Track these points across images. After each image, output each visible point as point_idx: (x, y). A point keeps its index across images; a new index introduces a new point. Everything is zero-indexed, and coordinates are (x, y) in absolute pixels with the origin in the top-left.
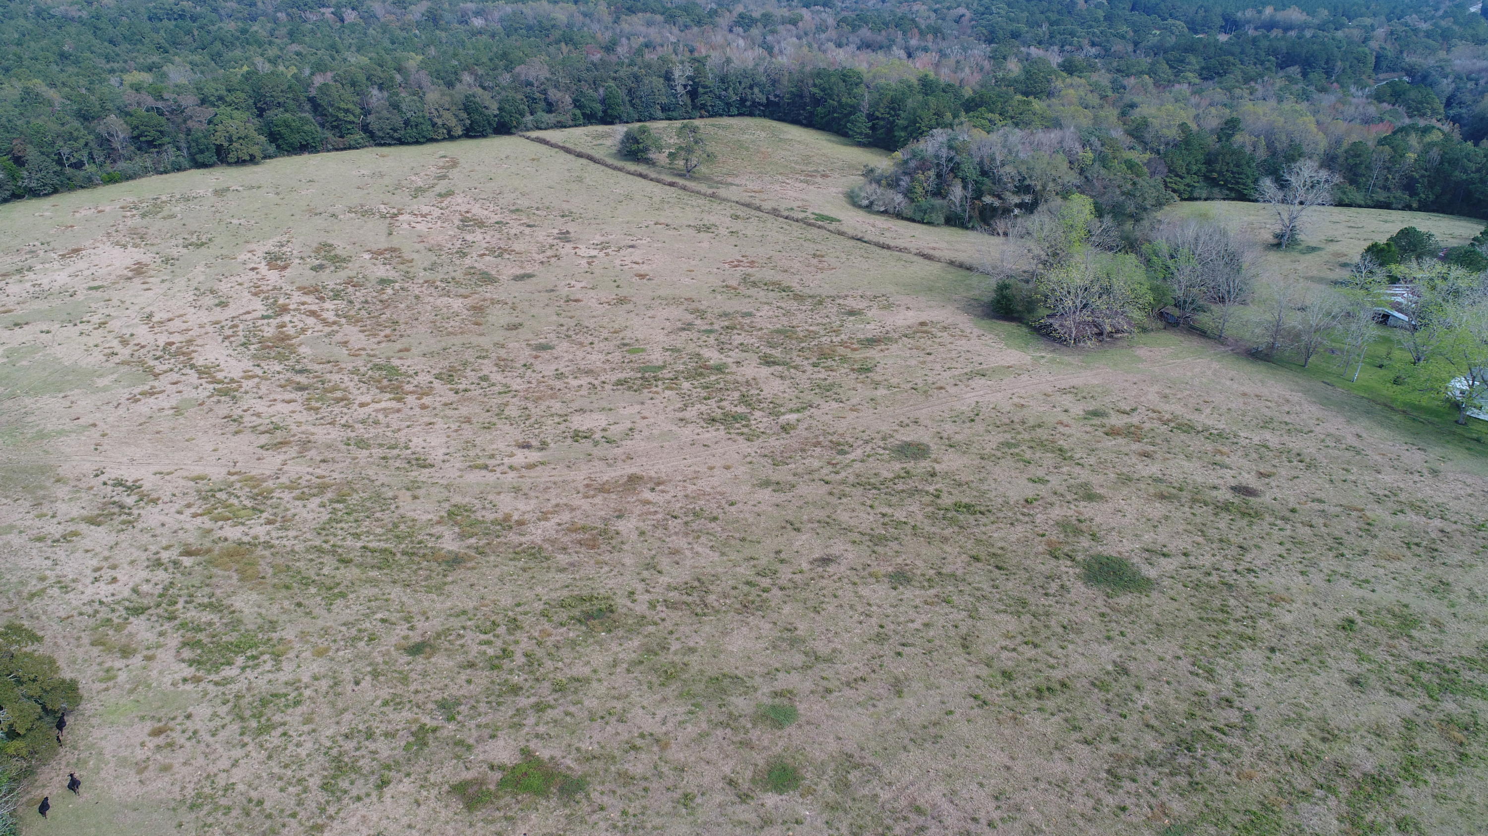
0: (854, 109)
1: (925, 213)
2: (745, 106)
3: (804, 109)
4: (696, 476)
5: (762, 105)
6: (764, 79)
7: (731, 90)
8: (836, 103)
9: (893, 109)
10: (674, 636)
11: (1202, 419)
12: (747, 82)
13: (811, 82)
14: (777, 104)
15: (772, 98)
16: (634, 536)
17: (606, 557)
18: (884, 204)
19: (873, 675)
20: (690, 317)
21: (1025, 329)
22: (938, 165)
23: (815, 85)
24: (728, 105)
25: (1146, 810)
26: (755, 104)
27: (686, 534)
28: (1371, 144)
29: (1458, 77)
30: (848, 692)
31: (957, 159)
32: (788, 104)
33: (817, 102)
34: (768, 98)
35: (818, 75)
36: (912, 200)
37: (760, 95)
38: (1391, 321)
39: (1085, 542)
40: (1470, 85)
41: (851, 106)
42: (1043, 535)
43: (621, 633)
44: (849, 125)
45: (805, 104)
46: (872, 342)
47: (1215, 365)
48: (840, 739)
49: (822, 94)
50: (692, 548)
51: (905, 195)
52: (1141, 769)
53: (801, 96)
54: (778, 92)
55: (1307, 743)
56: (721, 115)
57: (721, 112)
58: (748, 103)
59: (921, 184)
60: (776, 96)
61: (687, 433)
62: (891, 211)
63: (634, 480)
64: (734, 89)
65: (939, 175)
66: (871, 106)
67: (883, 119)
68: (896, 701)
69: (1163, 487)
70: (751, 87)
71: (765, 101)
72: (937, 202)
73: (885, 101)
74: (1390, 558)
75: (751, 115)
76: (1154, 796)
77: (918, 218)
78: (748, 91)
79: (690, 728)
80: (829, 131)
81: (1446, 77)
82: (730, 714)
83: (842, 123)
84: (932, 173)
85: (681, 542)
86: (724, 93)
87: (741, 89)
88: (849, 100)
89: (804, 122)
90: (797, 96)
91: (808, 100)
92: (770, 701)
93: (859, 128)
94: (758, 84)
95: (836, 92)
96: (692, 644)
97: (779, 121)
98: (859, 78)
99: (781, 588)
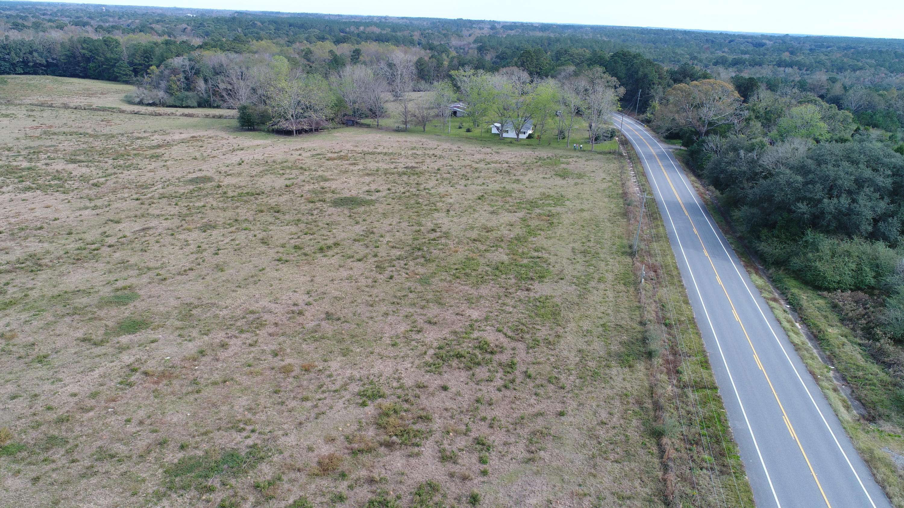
0: (117, 60)
1: (183, 101)
2: (29, 67)
3: (79, 66)
4: (18, 214)
5: (43, 65)
6: (40, 47)
7: (13, 53)
8: (103, 59)
9: (147, 57)
10: (10, 286)
11: (380, 150)
12: (25, 49)
13: (80, 47)
14: (56, 65)
15: (50, 60)
18: (152, 98)
19: (198, 266)
21: (263, 133)
22: (184, 72)
23: (83, 48)
24: (13, 64)
26: (37, 65)
27: (14, 240)
30: (179, 278)
31: (197, 66)
32: (65, 64)
33: (88, 60)
34: (47, 61)
35: (85, 41)
36: (172, 94)
37: (40, 58)
38: (458, 114)
39: (330, 195)
41: (115, 59)
42: (302, 196)
44: (115, 69)
45: (79, 62)
46: (159, 146)
47: (378, 135)
48: (179, 298)
49: (90, 54)
50: (21, 245)
51: (166, 92)
52: (395, 263)
53: (75, 57)
54: (55, 56)
55: (479, 235)
56: (9, 74)
57: (7, 70)
58: (31, 64)
59: (175, 83)
60: (53, 59)
62: (158, 102)
64: (16, 53)
65: (187, 78)
66: (129, 57)
67: (141, 65)
68: (220, 274)
69: (367, 172)
70: (31, 53)
71: (44, 62)
72: (190, 94)
73: (139, 52)
74: (492, 177)
75: (35, 73)
76: (407, 269)
77: (177, 104)
78: (30, 57)
79: (35, 323)
80: (102, 79)
82: (75, 308)
83: (111, 71)
84: (181, 76)
85: (9, 244)
86: (7, 56)
87: (21, 54)
88: (112, 56)
89: (81, 74)
90: (71, 57)
91: (80, 59)
92: (112, 294)
93: (124, 71)
94: (36, 51)
95: (101, 51)
96: (30, 286)
97: (60, 75)
98: (117, 43)
99: (110, 246)
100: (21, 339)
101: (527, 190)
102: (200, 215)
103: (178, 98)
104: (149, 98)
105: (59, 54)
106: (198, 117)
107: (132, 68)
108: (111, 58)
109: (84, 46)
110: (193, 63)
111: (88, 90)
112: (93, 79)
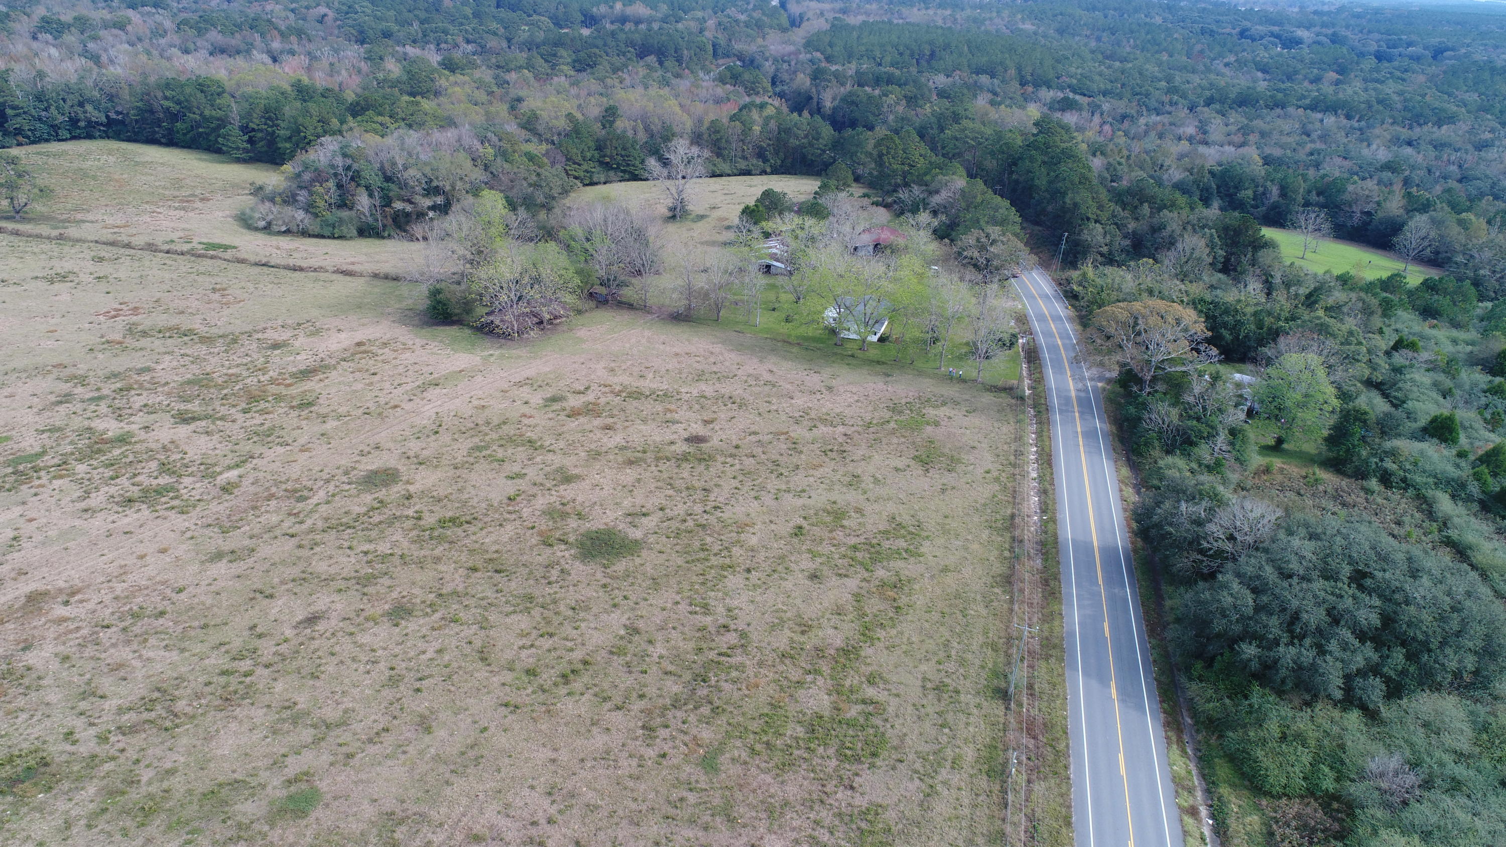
0: (223, 122)
1: (334, 227)
2: (79, 128)
3: (159, 126)
4: (124, 571)
5: (102, 124)
6: (96, 94)
7: (53, 110)
8: (198, 117)
9: (269, 118)
10: (142, 764)
11: (648, 384)
12: (72, 99)
13: (160, 95)
14: (122, 122)
15: (113, 115)
16: (54, 665)
17: (21, 702)
18: (284, 223)
19: (395, 722)
20: (65, 387)
21: (467, 331)
22: (336, 175)
23: (166, 98)
24: (55, 128)
25: (683, 748)
26: (91, 125)
27: (128, 642)
28: (725, 121)
29: (775, 60)
30: (372, 749)
31: (355, 166)
32: (137, 121)
33: (174, 117)
34: (107, 117)
35: (167, 86)
36: (316, 215)
37: (96, 113)
38: (773, 270)
39: (573, 523)
40: (785, 66)
41: (218, 119)
42: (533, 528)
43: (66, 785)
44: (220, 140)
45: (159, 120)
47: (647, 333)
49: (178, 107)
50: (140, 656)
51: (307, 211)
52: (670, 715)
53: (152, 112)
54: (119, 109)
55: (792, 640)
56: (47, 141)
57: (45, 136)
58: (82, 124)
59: (322, 197)
60: (118, 113)
61: (98, 523)
62: (295, 229)
63: (35, 601)
64: (57, 108)
65: (340, 186)
66: (242, 118)
67: (261, 131)
68: (427, 739)
69: (629, 454)
70: (81, 104)
71: (104, 120)
72: (345, 214)
73: (258, 111)
74: (815, 467)
75: (90, 137)
76: (686, 733)
77: (325, 233)
78: (78, 109)
80: (198, 148)
81: (767, 60)
82: (239, 826)
83: (212, 138)
84: (331, 184)
85: (124, 654)
86: (44, 114)
87: (67, 107)
88: (214, 113)
89: (163, 140)
90: (146, 111)
91: (162, 115)
92: (285, 793)
93: (234, 142)
94: (90, 101)
95: (195, 104)
96: (168, 765)
97: (129, 140)
98: (219, 87)
99: (267, 666)
101: (868, 508)
102: (386, 581)
103: (326, 223)
104: (280, 222)
105: (128, 103)
107: (246, 137)
108: (212, 117)
109: (168, 94)
110: (349, 160)
112: (183, 147)
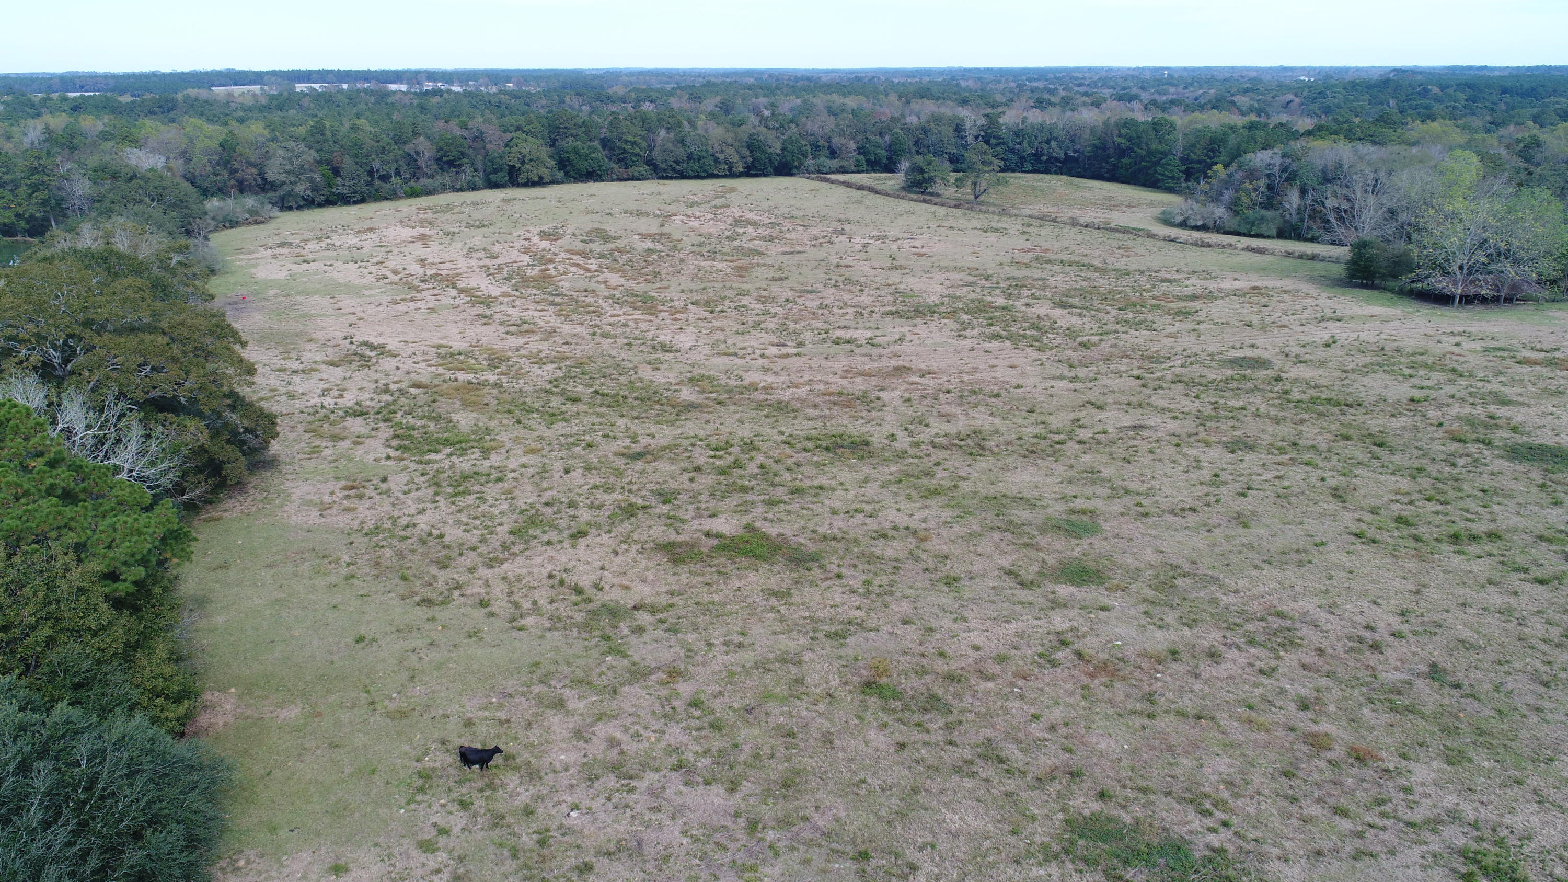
2: (1041, 162)
3: (1107, 162)
4: (975, 370)
5: (1059, 160)
6: (1063, 134)
7: (1025, 143)
8: (1144, 152)
9: (1212, 150)
10: (941, 467)
12: (1043, 136)
13: (1116, 133)
14: (1076, 160)
15: (1071, 153)
16: (898, 402)
17: (864, 414)
18: (1202, 219)
20: (972, 279)
22: (1268, 176)
24: (1022, 159)
26: (1052, 160)
27: (961, 405)
30: (1170, 518)
31: (1294, 166)
32: (1089, 158)
33: (1122, 152)
34: (1066, 154)
35: (1125, 124)
36: (1237, 213)
37: (1057, 150)
39: (1506, 434)
41: (1162, 153)
42: (1440, 425)
43: (875, 461)
44: (1159, 169)
45: (1109, 156)
46: (1194, 297)
48: (1162, 552)
49: (1128, 144)
50: (967, 414)
51: (1229, 208)
53: (1105, 149)
54: (1078, 147)
56: (1013, 171)
57: (1013, 166)
58: (1044, 158)
59: (1248, 194)
60: (1075, 151)
61: (968, 343)
62: (1211, 224)
63: (900, 371)
64: (1029, 142)
65: (1270, 187)
66: (1184, 149)
67: (1200, 162)
68: (1240, 530)
70: (1048, 142)
71: (1062, 156)
72: (1269, 214)
73: (1202, 143)
75: (1047, 171)
77: (1242, 230)
78: (1045, 146)
79: (956, 528)
80: (1135, 184)
82: (1010, 522)
83: (1151, 172)
85: (954, 409)
86: (1017, 147)
87: (1036, 143)
88: (1159, 147)
89: (1106, 175)
90: (1099, 148)
91: (1111, 151)
92: (1064, 517)
93: (1171, 171)
94: (1056, 139)
95: (1145, 140)
96: (963, 474)
97: (1078, 177)
98: (1171, 126)
99: (1080, 442)
100: (935, 545)
102: (1231, 423)
103: (1247, 221)
104: (1199, 217)
105: (1086, 142)
106: (1272, 254)
107: (1183, 168)
108: (1157, 151)
109: (1122, 131)
110: (1288, 161)
111: (1110, 198)
112: (1123, 182)
